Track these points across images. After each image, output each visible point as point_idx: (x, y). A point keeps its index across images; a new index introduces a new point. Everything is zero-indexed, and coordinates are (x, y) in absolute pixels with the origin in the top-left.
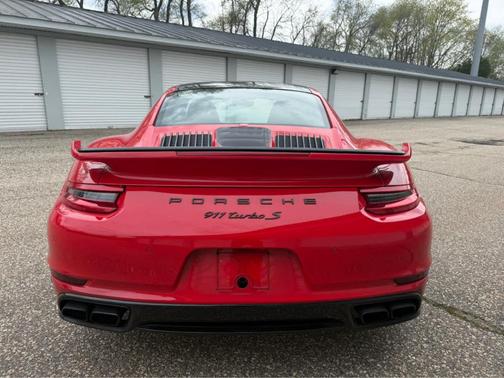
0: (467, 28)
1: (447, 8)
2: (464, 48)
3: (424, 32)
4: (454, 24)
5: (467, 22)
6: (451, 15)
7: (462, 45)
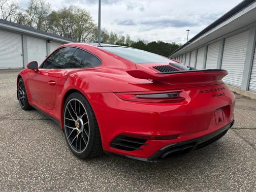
0: (93, 28)
1: (84, 17)
2: (93, 36)
3: (75, 27)
4: (87, 25)
5: (92, 25)
6: (86, 21)
7: (92, 35)
